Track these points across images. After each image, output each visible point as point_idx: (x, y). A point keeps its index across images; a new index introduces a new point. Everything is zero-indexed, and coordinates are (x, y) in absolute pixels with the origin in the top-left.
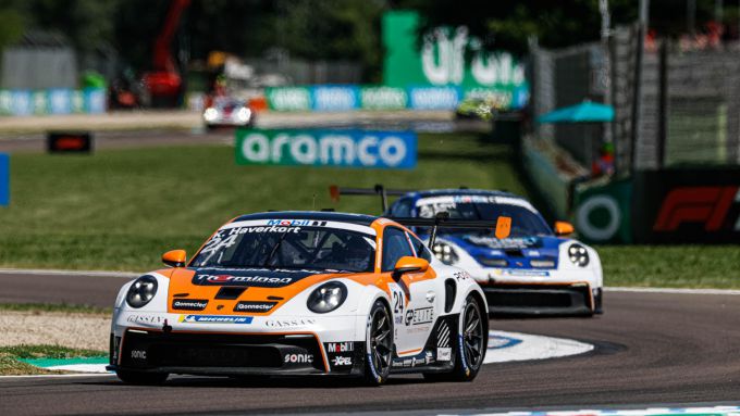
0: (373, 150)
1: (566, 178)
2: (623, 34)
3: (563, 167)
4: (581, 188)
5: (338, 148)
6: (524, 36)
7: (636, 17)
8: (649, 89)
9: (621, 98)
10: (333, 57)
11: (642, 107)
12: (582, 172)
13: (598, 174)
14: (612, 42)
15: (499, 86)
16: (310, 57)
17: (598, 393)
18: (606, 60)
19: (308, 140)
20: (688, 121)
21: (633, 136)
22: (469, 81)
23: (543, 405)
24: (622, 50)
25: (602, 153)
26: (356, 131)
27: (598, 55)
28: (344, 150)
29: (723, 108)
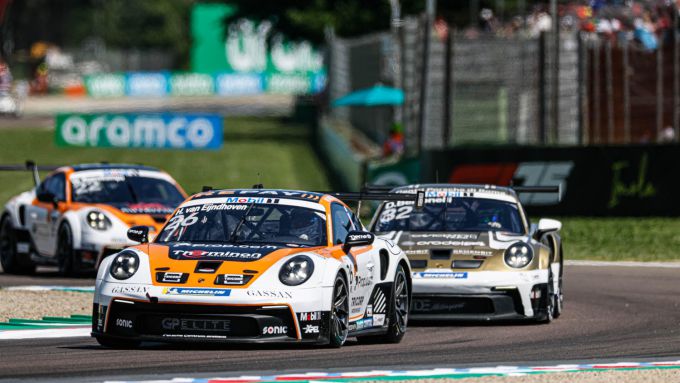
0: (182, 132)
1: (359, 157)
2: (412, 24)
3: (357, 147)
4: (373, 165)
5: (150, 131)
6: (322, 26)
7: (423, 9)
8: (436, 75)
9: (410, 82)
10: (146, 47)
11: (430, 91)
12: (375, 151)
13: (389, 152)
14: (402, 32)
15: (297, 73)
16: (124, 46)
17: (389, 354)
18: (396, 48)
19: (123, 124)
20: (472, 104)
21: (421, 117)
22: (271, 69)
23: (338, 367)
24: (410, 39)
25: (393, 133)
26: (167, 115)
27: (388, 43)
28: (155, 133)
29: (503, 92)
